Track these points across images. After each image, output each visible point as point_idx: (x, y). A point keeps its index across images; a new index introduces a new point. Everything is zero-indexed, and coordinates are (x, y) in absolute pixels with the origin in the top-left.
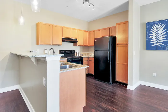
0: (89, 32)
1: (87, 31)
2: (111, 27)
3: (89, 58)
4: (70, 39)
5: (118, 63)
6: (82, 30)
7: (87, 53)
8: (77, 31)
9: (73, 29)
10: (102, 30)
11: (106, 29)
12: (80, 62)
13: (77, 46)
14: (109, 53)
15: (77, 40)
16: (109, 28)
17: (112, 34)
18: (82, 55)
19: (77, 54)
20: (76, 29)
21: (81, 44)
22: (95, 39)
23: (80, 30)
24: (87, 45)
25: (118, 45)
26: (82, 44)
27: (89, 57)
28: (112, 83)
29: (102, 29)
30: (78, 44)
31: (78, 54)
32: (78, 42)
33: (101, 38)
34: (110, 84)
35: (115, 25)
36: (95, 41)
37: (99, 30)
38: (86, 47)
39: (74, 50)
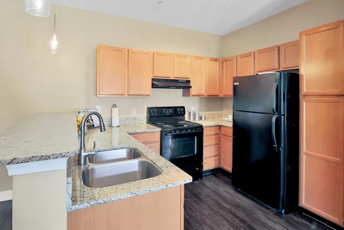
0: (222, 62)
1: (216, 60)
2: (284, 45)
3: (220, 129)
4: (172, 80)
5: (306, 154)
6: (201, 58)
7: (217, 112)
8: (189, 59)
9: (179, 56)
10: (257, 54)
11: (270, 50)
12: (196, 137)
13: (189, 96)
14: (278, 121)
15: (189, 82)
16: (277, 49)
17: (287, 64)
18: (203, 118)
19: (192, 116)
20: (186, 57)
21: (201, 93)
22: (236, 79)
23: (196, 58)
24: (217, 93)
25: (308, 98)
26: (203, 92)
27: (220, 127)
28: (286, 213)
29: (257, 51)
30: (193, 91)
31: (195, 115)
32: (191, 87)
33: (254, 75)
34: (281, 213)
35: (297, 38)
36: (235, 84)
37: (248, 55)
38: (213, 100)
39: (183, 107)
